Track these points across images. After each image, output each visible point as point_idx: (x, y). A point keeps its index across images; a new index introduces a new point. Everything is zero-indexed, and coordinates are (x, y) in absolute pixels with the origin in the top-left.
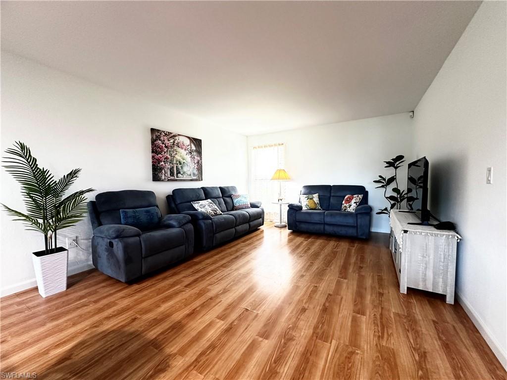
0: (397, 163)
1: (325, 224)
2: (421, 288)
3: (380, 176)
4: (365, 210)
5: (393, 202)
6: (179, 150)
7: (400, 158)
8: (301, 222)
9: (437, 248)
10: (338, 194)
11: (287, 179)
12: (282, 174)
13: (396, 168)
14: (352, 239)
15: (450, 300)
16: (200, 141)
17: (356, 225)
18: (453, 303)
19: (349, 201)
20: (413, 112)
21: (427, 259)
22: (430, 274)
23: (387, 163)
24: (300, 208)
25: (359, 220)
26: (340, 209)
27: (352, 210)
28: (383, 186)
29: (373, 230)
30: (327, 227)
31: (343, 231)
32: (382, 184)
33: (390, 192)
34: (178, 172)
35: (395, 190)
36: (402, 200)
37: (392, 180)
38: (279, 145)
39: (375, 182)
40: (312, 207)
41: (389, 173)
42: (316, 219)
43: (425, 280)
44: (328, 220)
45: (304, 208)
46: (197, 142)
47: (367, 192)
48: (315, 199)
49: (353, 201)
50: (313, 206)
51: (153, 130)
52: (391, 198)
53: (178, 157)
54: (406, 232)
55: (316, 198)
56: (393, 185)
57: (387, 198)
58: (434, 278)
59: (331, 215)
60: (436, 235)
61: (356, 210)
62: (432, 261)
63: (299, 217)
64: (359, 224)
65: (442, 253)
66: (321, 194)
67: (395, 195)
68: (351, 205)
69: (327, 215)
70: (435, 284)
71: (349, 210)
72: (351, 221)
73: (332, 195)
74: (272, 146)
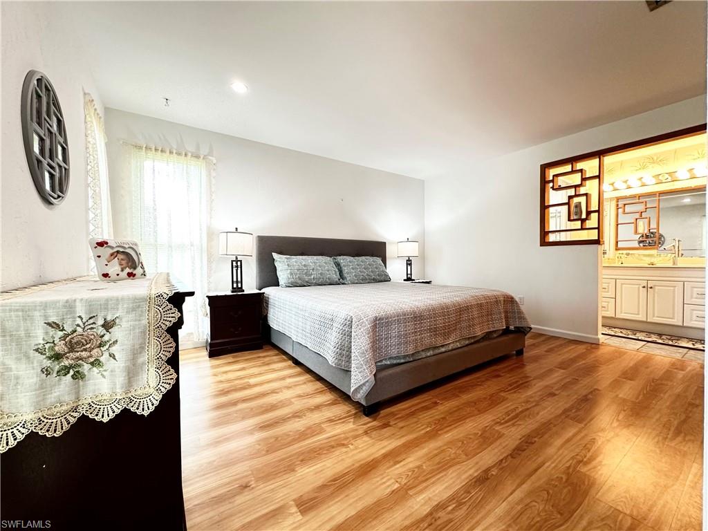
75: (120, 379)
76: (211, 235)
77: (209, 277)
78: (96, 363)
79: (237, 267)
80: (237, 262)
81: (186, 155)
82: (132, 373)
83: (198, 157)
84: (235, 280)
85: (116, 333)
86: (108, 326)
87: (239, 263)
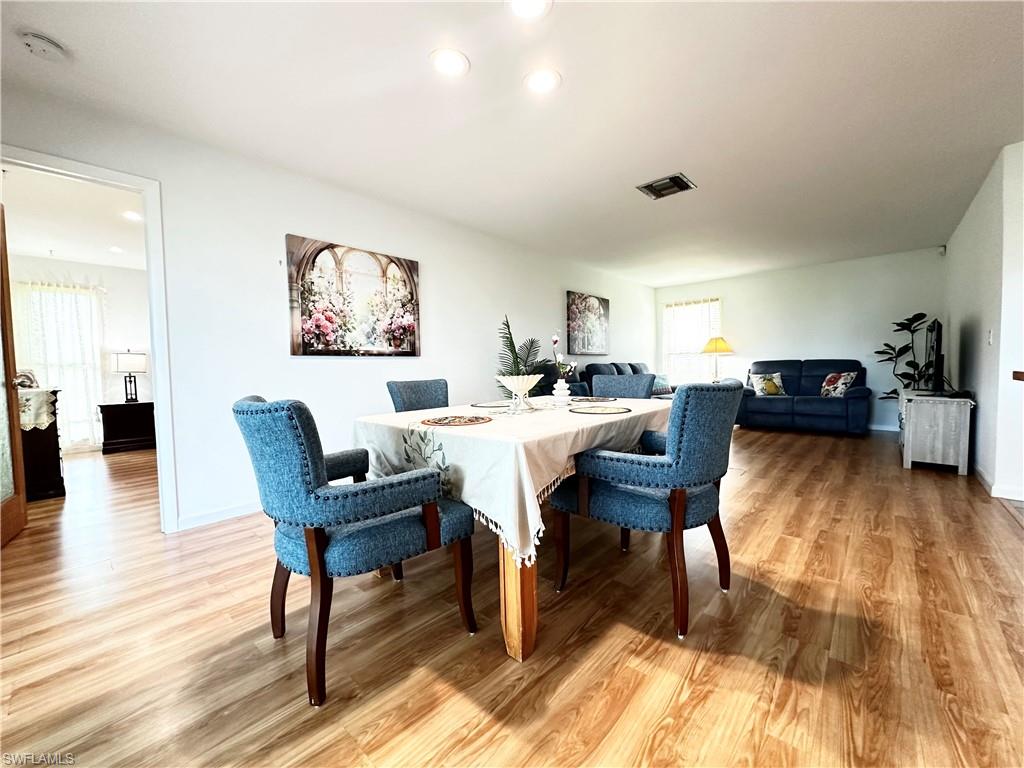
0: (915, 324)
1: (793, 414)
2: (928, 460)
3: (886, 345)
4: (860, 392)
5: (906, 382)
6: (589, 314)
7: (920, 317)
8: (754, 412)
9: (947, 416)
10: (816, 373)
11: (730, 352)
12: (721, 345)
13: (913, 332)
14: (838, 434)
15: (963, 470)
16: (608, 301)
17: (845, 414)
18: (966, 473)
19: (833, 381)
20: (945, 247)
21: (936, 429)
22: (939, 445)
23: (898, 325)
24: (754, 393)
25: (850, 408)
26: (819, 394)
27: (839, 395)
28: (890, 359)
29: (875, 427)
30: (797, 418)
31: (823, 424)
32: (887, 357)
33: (903, 368)
34: (589, 344)
35: (912, 364)
36: (920, 379)
37: (905, 350)
38: (712, 300)
39: (876, 352)
40: (771, 392)
41: (901, 340)
42: (781, 407)
43: (932, 452)
44: (799, 408)
45: (759, 393)
46: (605, 302)
47: (865, 370)
48: (774, 381)
49: (841, 381)
50: (773, 390)
51: (569, 293)
52: (905, 375)
53: (589, 324)
54: (910, 401)
55: (777, 378)
56: (908, 357)
57: (896, 375)
58: (944, 449)
59: (806, 401)
60: (946, 403)
61: (846, 394)
62: (941, 431)
63: (751, 406)
64: (850, 412)
65: (953, 422)
66: (785, 373)
67: (911, 371)
68: (839, 388)
69: (797, 402)
70: (945, 455)
71: (833, 394)
72: (838, 409)
73: (804, 374)
74: (699, 302)
75: (33, 417)
76: (104, 355)
77: (104, 390)
78: (24, 411)
79: (131, 382)
80: (130, 377)
81: (74, 287)
82: (37, 416)
83: (87, 288)
84: (129, 392)
85: (30, 403)
86: (27, 400)
87: (133, 379)
